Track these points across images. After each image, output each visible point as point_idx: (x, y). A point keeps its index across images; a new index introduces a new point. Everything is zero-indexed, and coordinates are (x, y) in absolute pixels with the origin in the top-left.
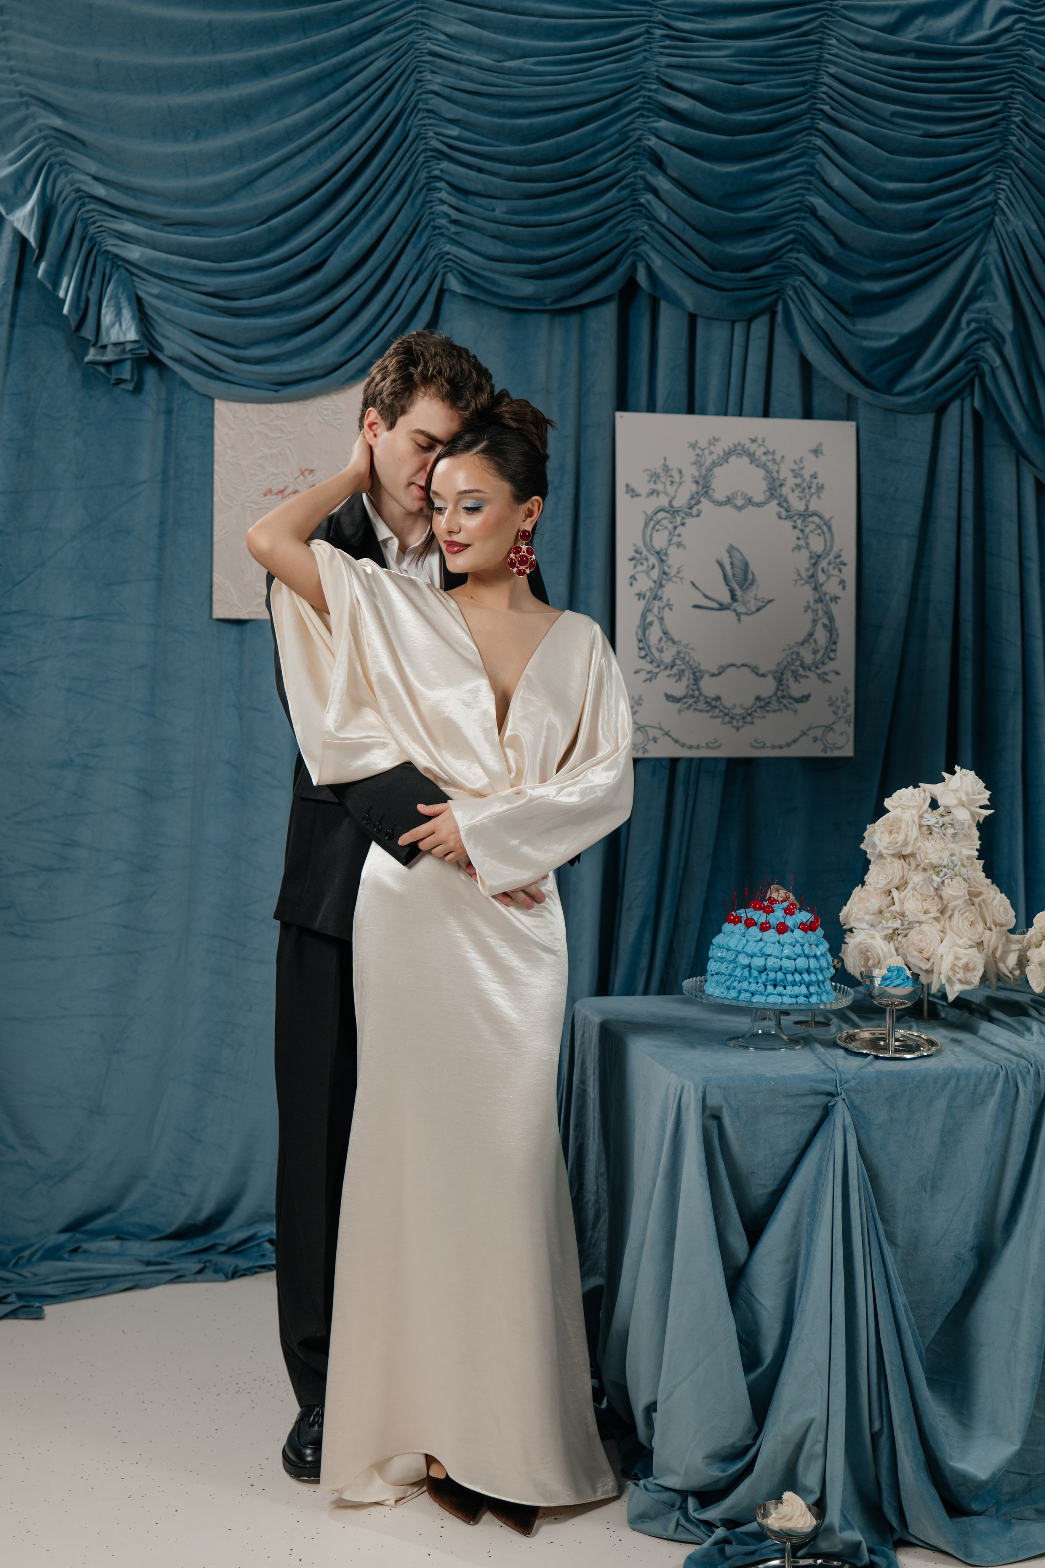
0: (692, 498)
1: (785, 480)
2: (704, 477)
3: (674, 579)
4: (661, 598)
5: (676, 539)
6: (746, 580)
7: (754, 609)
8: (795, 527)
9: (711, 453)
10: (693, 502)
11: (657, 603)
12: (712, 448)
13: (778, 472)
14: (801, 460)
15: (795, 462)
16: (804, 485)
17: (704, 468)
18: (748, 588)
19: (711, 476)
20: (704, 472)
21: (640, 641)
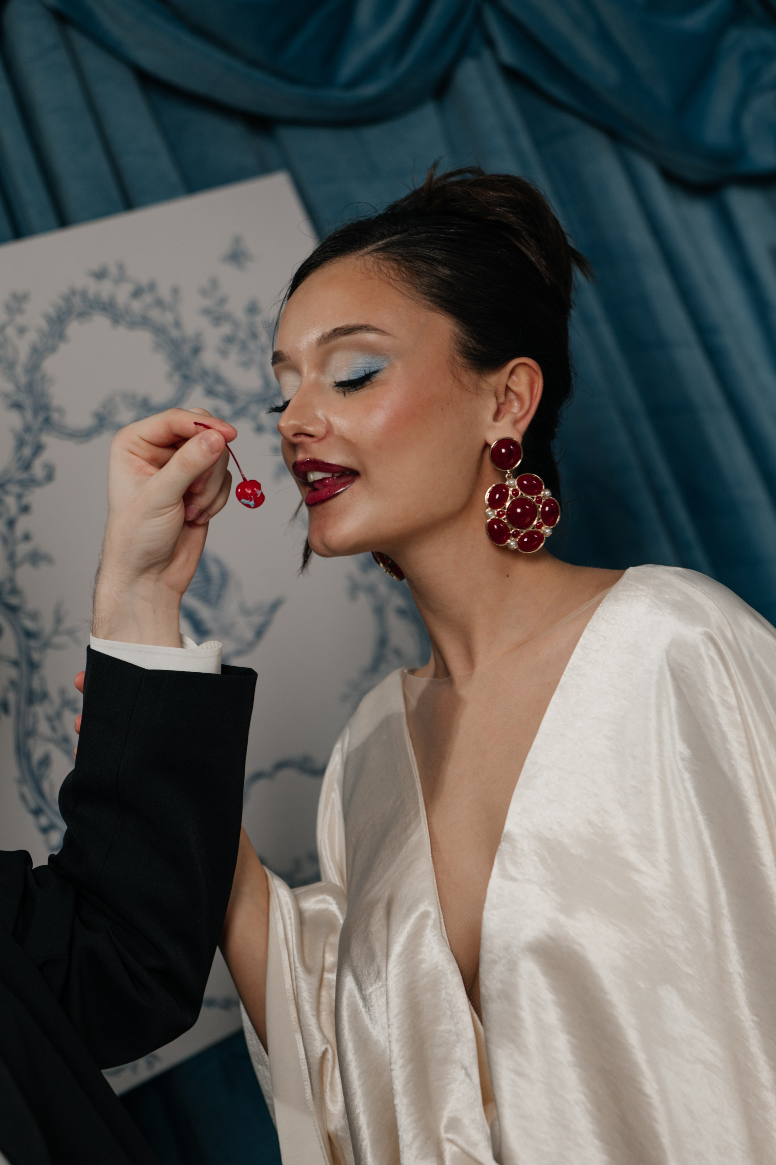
0: (21, 444)
1: (198, 336)
2: (30, 388)
3: (57, 640)
4: (45, 696)
5: (22, 549)
6: (207, 579)
7: (249, 635)
8: (260, 429)
9: (22, 331)
10: (27, 451)
11: (41, 710)
12: (20, 319)
13: (178, 324)
14: (214, 283)
15: (204, 293)
16: (242, 335)
17: (19, 370)
18: (219, 597)
19: (43, 378)
20: (23, 379)
21: (37, 812)
